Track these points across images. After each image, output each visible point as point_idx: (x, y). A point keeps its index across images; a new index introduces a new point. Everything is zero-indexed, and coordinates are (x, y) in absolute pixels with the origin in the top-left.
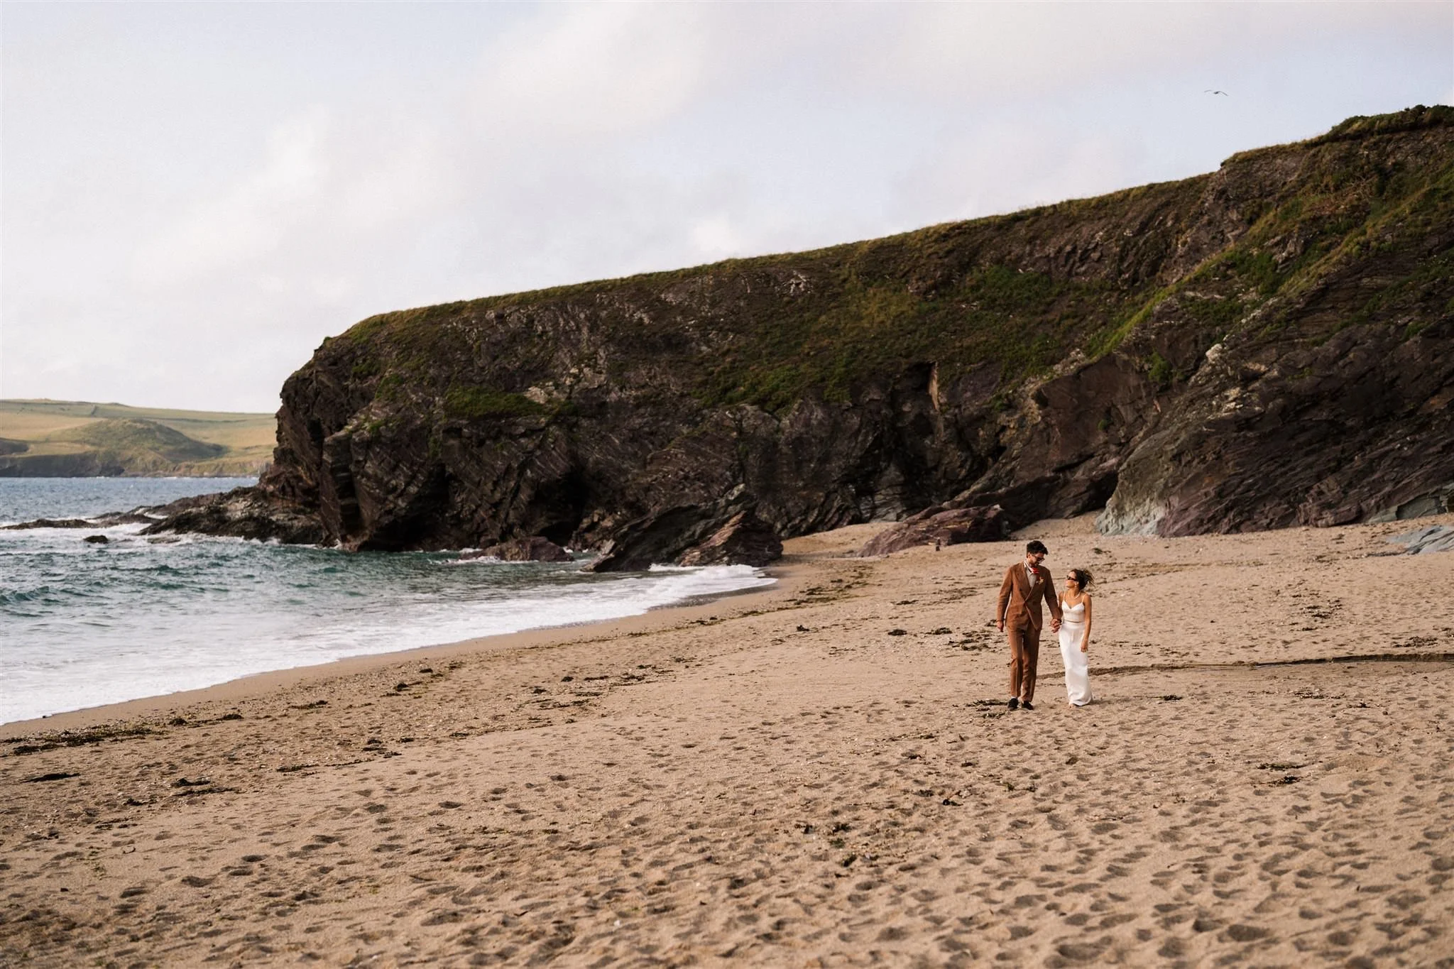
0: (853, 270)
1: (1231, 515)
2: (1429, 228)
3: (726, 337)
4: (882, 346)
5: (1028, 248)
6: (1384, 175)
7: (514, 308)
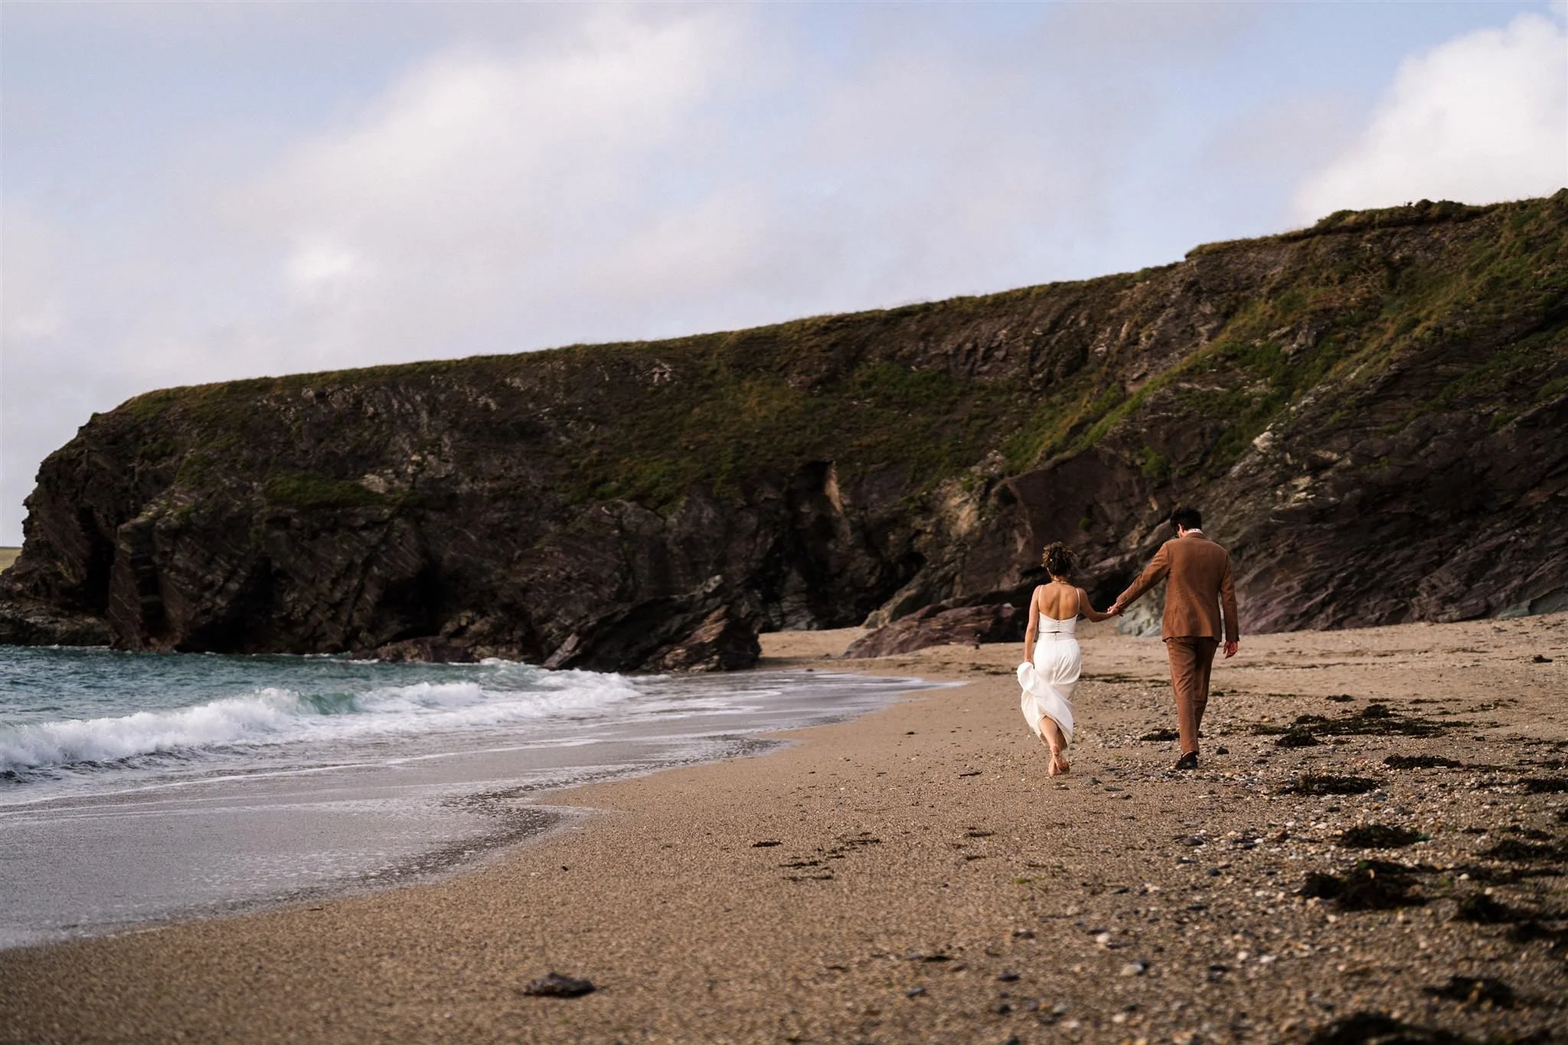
0: (722, 361)
1: (1330, 610)
2: (1505, 316)
3: (586, 427)
4: (770, 441)
5: (921, 345)
6: (1394, 269)
7: (336, 387)
